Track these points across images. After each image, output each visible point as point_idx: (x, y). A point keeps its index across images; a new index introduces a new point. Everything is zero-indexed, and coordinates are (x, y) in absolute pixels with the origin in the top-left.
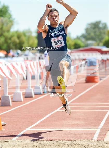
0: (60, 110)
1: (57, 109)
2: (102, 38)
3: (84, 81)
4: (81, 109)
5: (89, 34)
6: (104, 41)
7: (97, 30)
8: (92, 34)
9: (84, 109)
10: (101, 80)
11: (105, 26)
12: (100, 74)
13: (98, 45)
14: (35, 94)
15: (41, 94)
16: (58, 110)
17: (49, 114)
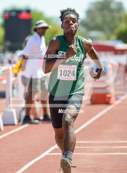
0: (50, 153)
1: (44, 151)
2: (116, 27)
3: (89, 102)
4: (88, 152)
5: (93, 19)
6: (117, 31)
7: (106, 12)
8: (99, 20)
9: (94, 152)
10: (117, 99)
11: (120, 7)
12: (116, 90)
13: (108, 39)
14: (4, 125)
15: (14, 125)
16: (47, 153)
17: (31, 160)
